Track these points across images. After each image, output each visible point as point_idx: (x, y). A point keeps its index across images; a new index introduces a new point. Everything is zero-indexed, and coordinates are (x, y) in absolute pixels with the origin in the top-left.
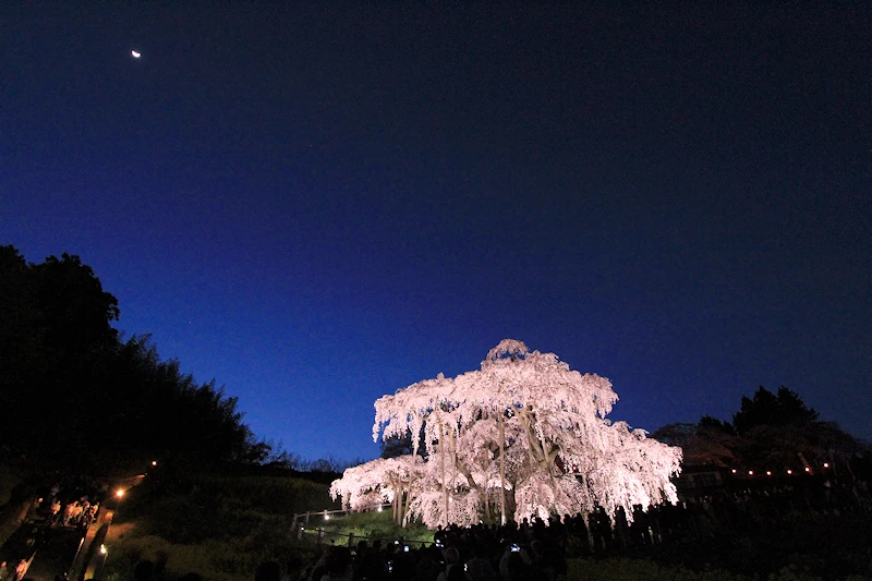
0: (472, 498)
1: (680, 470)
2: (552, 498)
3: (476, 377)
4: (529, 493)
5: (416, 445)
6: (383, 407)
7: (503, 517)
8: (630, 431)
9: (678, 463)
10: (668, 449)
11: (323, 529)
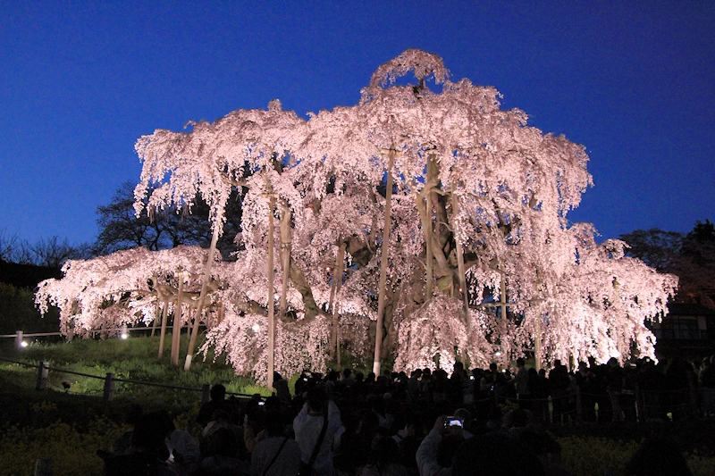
0: (318, 328)
1: (666, 311)
2: (463, 339)
3: (353, 117)
4: (426, 329)
5: (217, 230)
6: (153, 150)
7: (376, 365)
8: (599, 241)
9: (665, 300)
10: (656, 276)
11: (47, 364)
